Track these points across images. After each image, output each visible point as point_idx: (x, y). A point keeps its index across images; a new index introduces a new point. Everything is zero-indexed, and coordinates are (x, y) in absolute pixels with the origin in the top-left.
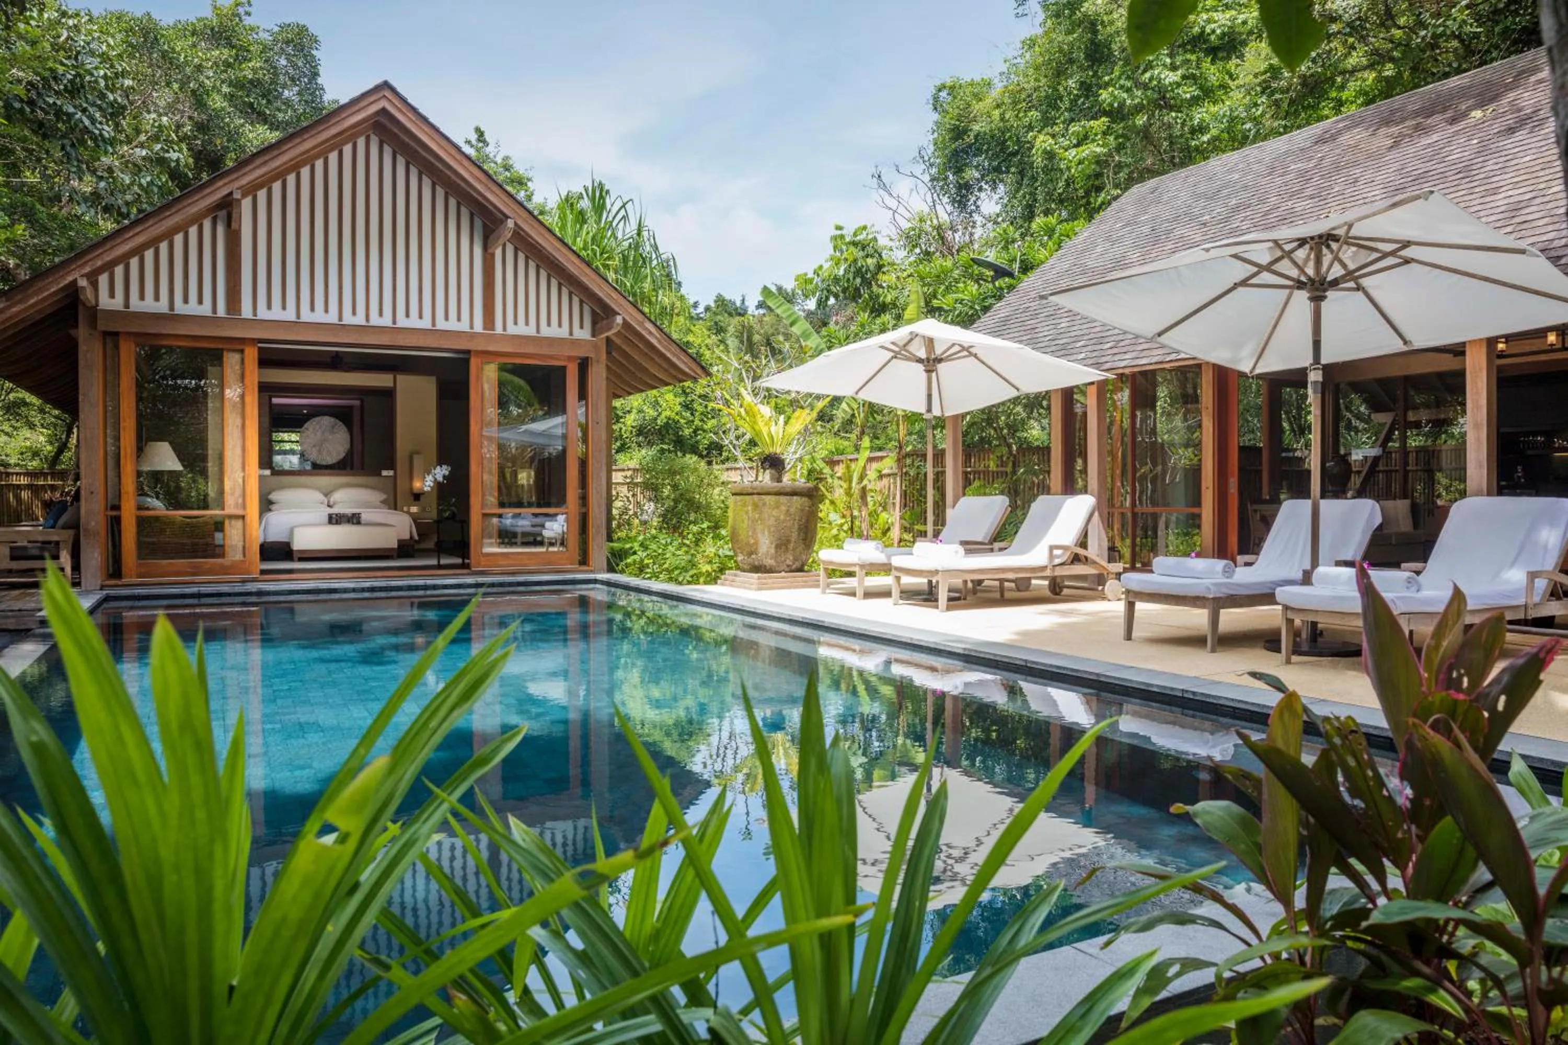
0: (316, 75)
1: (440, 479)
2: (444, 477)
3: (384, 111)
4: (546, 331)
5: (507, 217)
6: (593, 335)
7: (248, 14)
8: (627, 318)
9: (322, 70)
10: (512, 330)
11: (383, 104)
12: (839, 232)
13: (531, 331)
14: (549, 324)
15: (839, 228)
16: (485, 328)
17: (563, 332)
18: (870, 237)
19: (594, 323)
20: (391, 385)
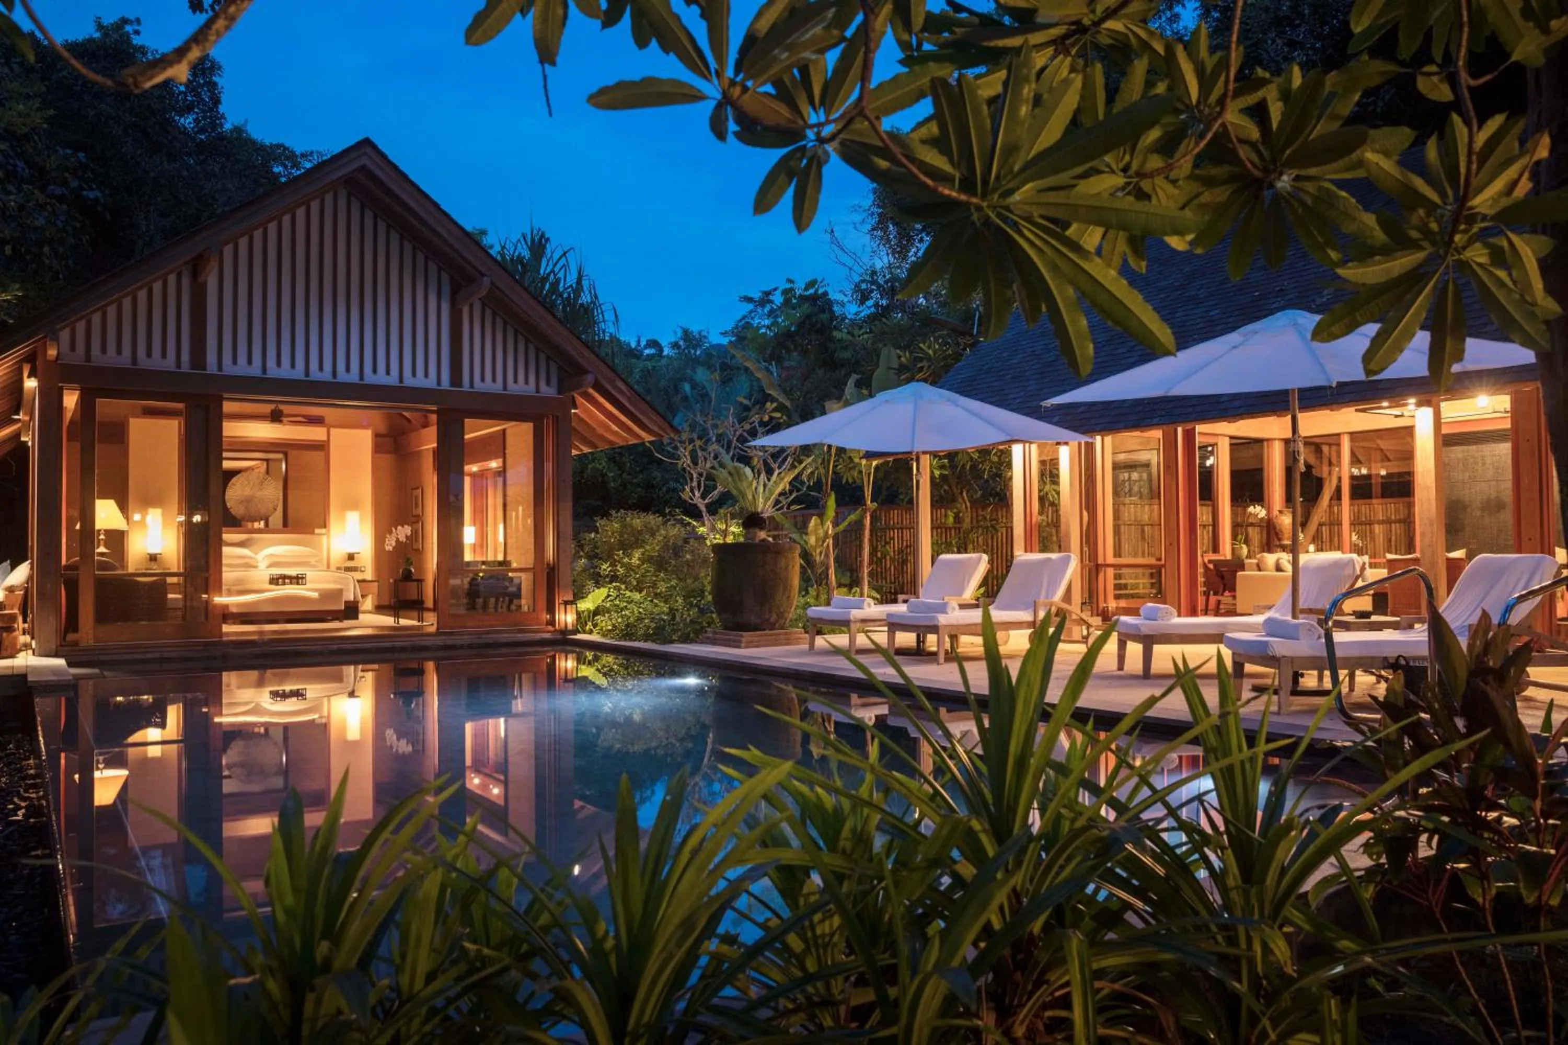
0: (216, 101)
1: (403, 539)
2: (407, 537)
3: (363, 168)
4: (513, 388)
5: (483, 275)
6: (559, 393)
7: (137, 32)
8: (599, 377)
9: (224, 98)
10: (479, 386)
11: (365, 161)
12: (789, 286)
13: (497, 387)
14: (516, 381)
15: (790, 281)
16: (452, 385)
17: (530, 389)
18: (821, 291)
19: (560, 381)
20: (324, 438)
